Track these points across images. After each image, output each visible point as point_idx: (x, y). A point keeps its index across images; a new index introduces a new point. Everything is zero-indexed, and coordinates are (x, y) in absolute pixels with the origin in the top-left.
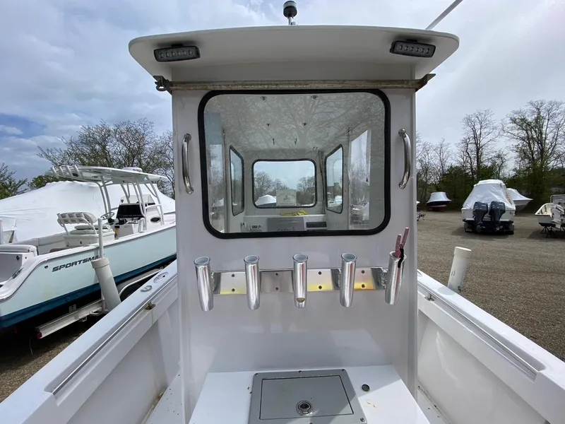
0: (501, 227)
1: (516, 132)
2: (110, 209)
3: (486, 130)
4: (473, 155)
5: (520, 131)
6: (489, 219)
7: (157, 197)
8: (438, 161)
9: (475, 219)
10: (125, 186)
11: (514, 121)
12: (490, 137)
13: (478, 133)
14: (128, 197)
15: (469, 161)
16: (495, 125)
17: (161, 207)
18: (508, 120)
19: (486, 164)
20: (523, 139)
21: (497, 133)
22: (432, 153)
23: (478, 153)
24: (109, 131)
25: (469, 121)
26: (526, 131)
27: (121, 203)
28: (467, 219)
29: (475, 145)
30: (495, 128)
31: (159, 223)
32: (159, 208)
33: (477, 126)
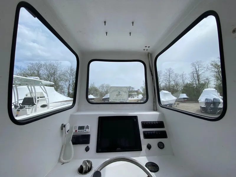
0: (220, 110)
1: (213, 69)
2: (18, 100)
3: (201, 68)
4: (196, 78)
5: (215, 69)
6: (213, 107)
7: (46, 93)
8: (181, 81)
9: (206, 106)
10: (30, 87)
11: (212, 65)
12: (203, 71)
13: (198, 69)
14: (31, 93)
15: (195, 81)
16: (204, 66)
17: (48, 99)
18: (209, 65)
19: (202, 82)
20: (216, 72)
21: (205, 70)
22: (179, 78)
23: (198, 77)
24: (42, 65)
25: (193, 65)
26: (218, 69)
27: (26, 97)
28: (202, 106)
29: (196, 75)
30: (204, 68)
31: (46, 108)
32: (47, 99)
33: (197, 67)
